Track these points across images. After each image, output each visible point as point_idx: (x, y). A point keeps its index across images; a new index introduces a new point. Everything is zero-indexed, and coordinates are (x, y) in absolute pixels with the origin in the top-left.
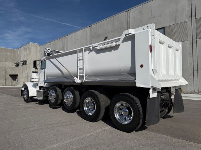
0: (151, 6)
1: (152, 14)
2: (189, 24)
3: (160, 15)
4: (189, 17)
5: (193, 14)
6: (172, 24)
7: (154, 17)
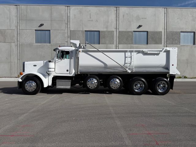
0: (90, 11)
1: (90, 18)
2: (115, 33)
3: (97, 20)
4: (115, 28)
5: (118, 27)
6: (105, 30)
7: (92, 21)
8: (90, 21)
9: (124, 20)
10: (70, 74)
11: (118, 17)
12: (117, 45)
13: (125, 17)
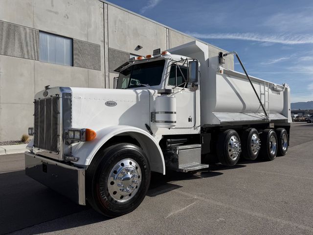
1: (53, 6)
2: (102, 49)
3: (67, 15)
4: (102, 41)
5: (106, 40)
6: (83, 39)
7: (56, 13)
8: (50, 11)
9: (116, 29)
10: (195, 129)
11: (106, 21)
12: (107, 74)
13: (117, 25)
